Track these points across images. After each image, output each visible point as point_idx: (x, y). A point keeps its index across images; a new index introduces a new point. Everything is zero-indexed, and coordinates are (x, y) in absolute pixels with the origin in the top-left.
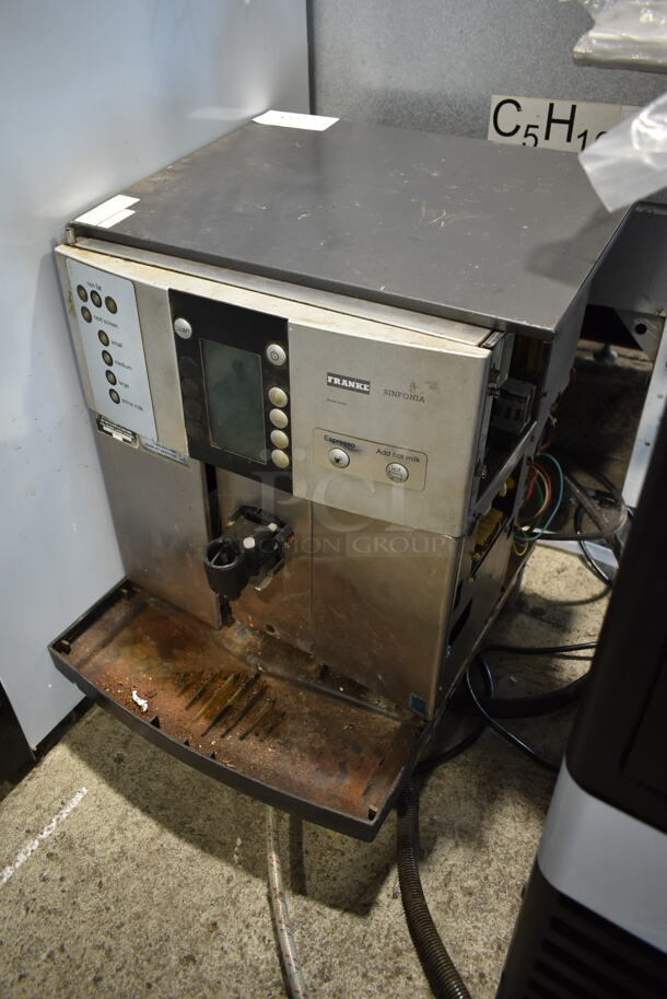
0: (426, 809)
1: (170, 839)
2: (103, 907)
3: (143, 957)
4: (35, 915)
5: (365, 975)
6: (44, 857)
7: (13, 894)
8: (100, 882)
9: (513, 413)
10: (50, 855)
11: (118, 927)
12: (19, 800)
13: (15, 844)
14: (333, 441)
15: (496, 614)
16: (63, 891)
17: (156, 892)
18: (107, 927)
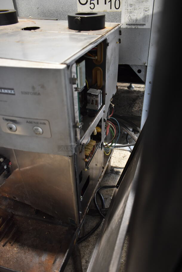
0: (84, 256)
9: (94, 102)
14: (7, 120)
15: (102, 177)
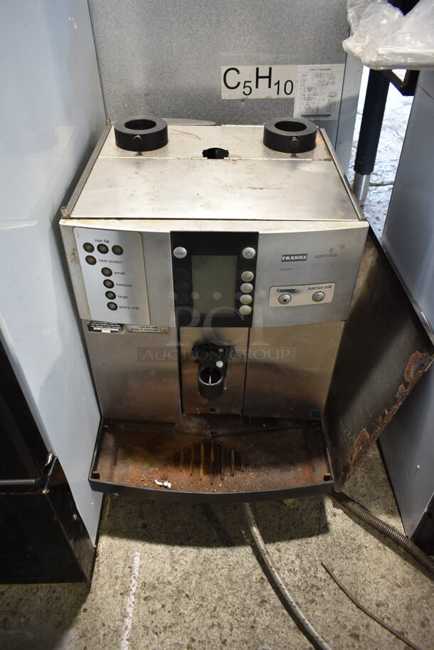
1: (206, 551)
2: (198, 606)
3: (239, 616)
4: (163, 633)
5: (347, 558)
6: (143, 601)
7: (141, 631)
8: (186, 595)
10: (145, 599)
11: (214, 610)
12: (101, 581)
13: (120, 605)
14: (282, 291)
16: (169, 612)
17: (220, 582)
18: (208, 614)
